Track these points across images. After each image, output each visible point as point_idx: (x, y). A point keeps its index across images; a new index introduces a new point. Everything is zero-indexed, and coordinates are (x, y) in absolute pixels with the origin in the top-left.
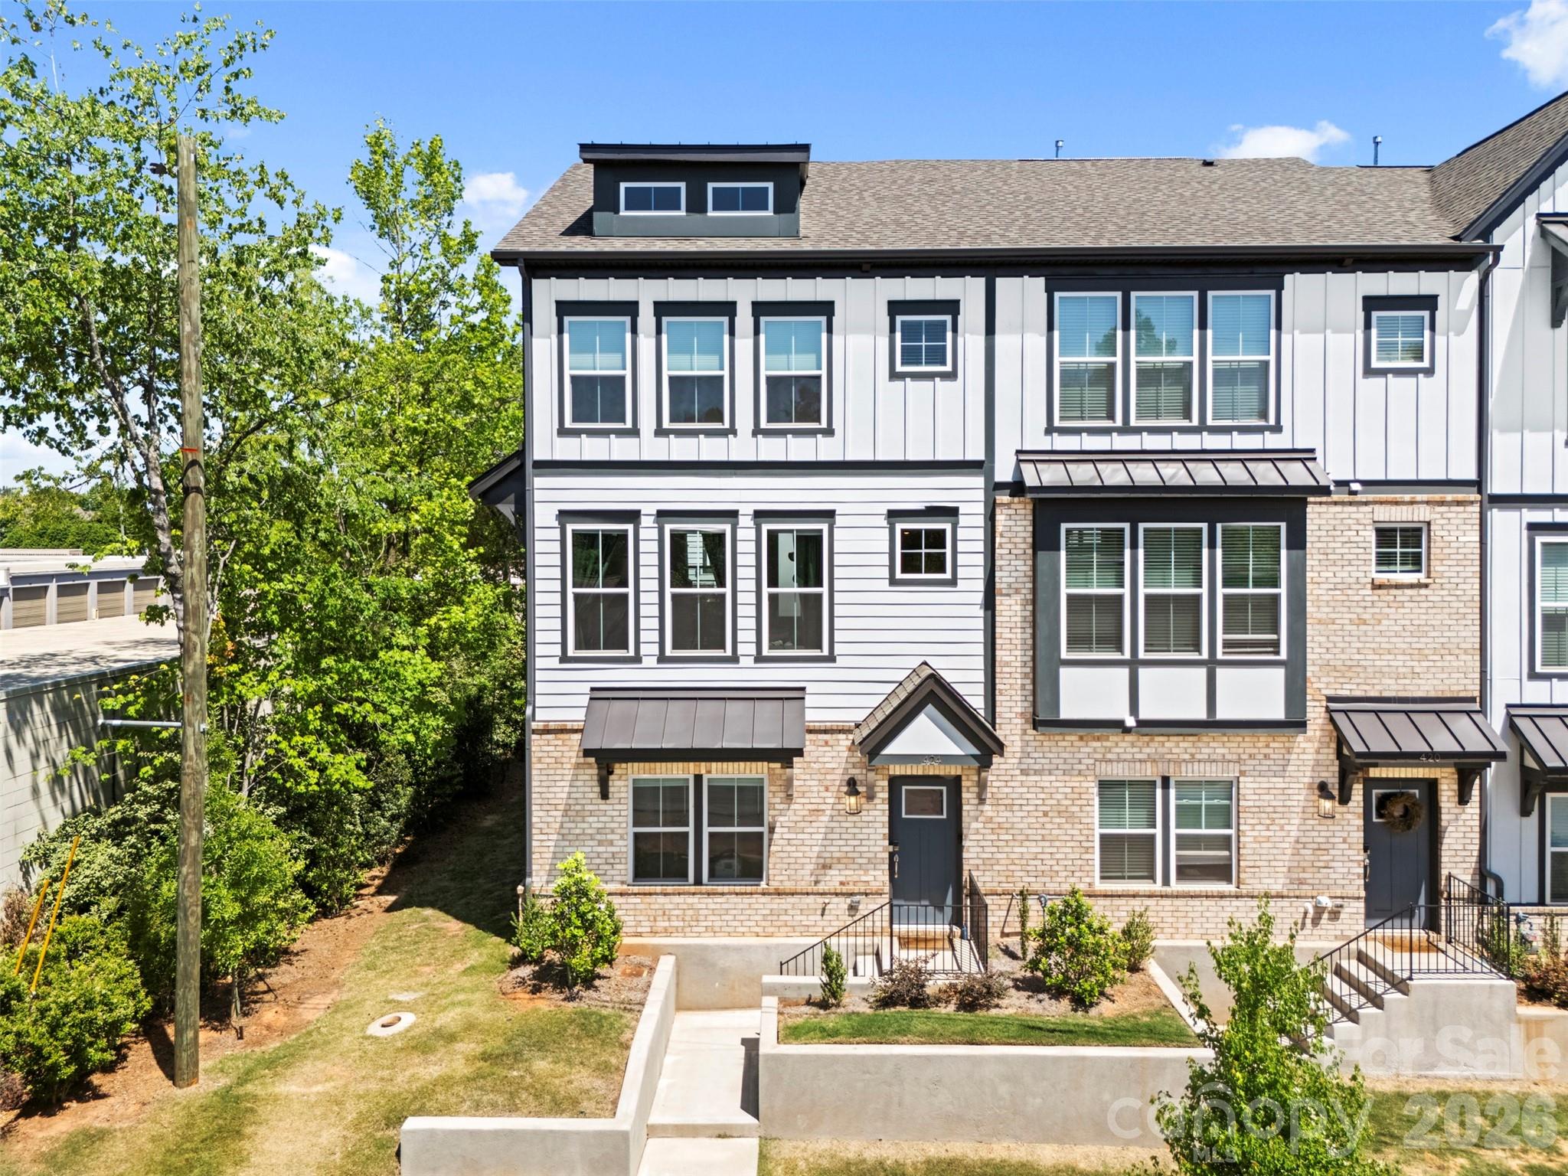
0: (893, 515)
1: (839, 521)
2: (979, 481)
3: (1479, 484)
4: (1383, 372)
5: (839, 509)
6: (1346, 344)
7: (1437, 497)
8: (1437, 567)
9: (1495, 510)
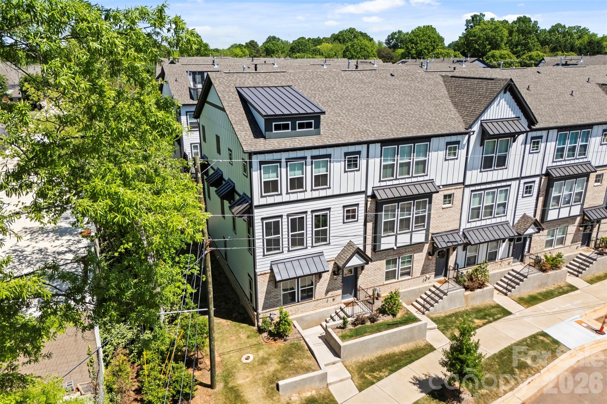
0: (344, 207)
1: (332, 210)
2: (364, 196)
3: (463, 183)
4: (448, 160)
5: (332, 207)
6: (442, 154)
7: (456, 187)
8: (454, 202)
9: (466, 188)
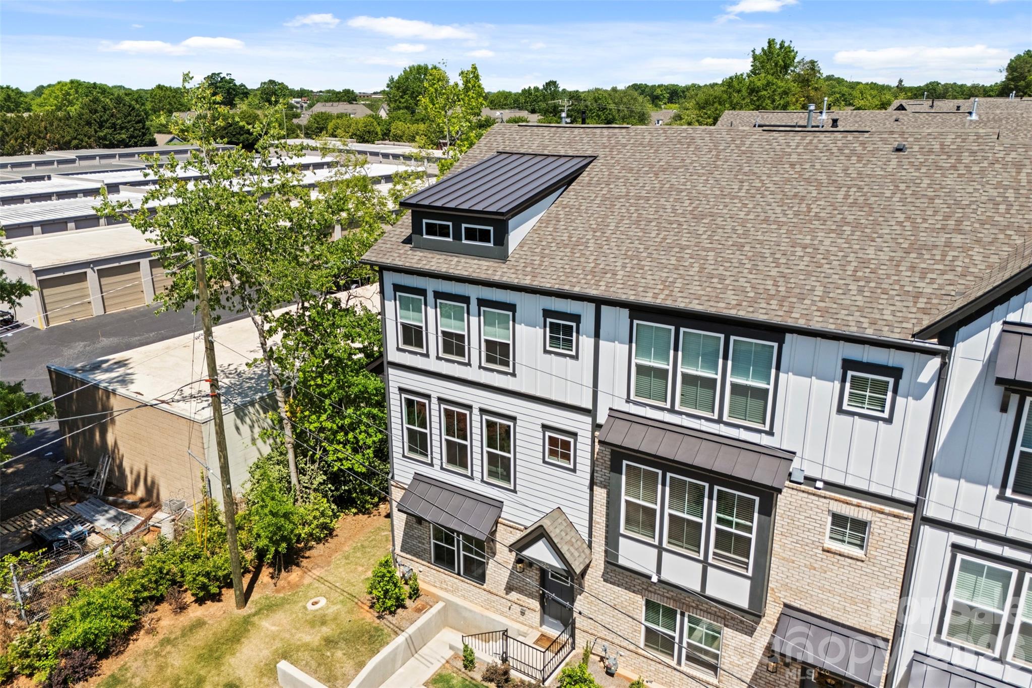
0: (545, 427)
1: (519, 422)
3: (915, 507)
4: (851, 414)
5: (519, 417)
6: (825, 389)
7: (877, 506)
8: (873, 551)
9: (927, 527)
